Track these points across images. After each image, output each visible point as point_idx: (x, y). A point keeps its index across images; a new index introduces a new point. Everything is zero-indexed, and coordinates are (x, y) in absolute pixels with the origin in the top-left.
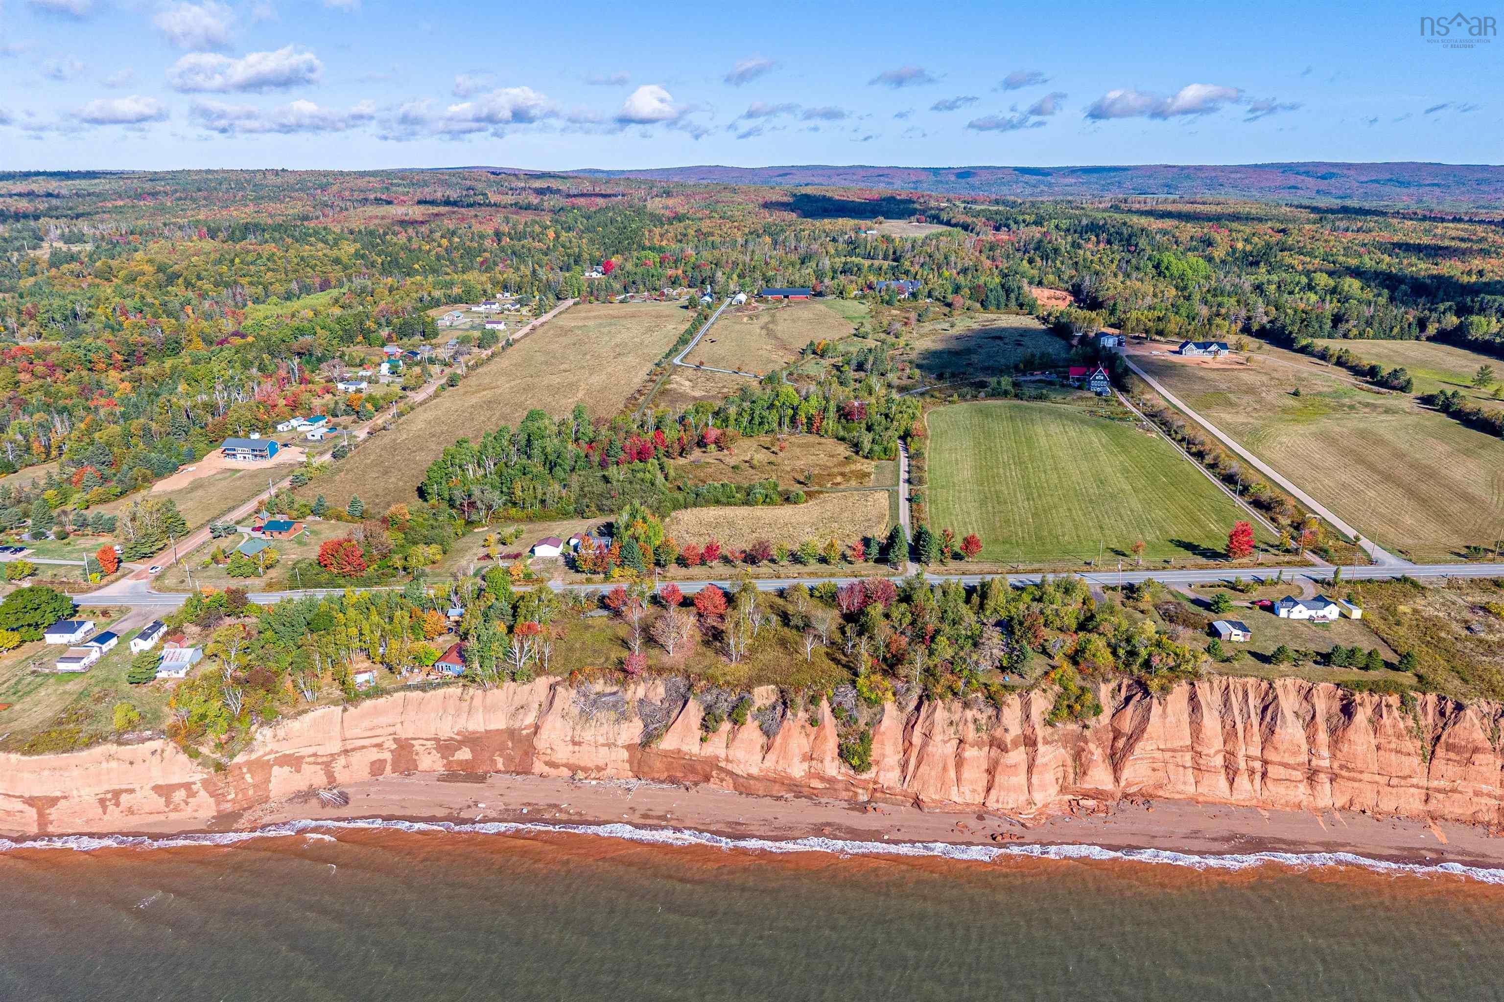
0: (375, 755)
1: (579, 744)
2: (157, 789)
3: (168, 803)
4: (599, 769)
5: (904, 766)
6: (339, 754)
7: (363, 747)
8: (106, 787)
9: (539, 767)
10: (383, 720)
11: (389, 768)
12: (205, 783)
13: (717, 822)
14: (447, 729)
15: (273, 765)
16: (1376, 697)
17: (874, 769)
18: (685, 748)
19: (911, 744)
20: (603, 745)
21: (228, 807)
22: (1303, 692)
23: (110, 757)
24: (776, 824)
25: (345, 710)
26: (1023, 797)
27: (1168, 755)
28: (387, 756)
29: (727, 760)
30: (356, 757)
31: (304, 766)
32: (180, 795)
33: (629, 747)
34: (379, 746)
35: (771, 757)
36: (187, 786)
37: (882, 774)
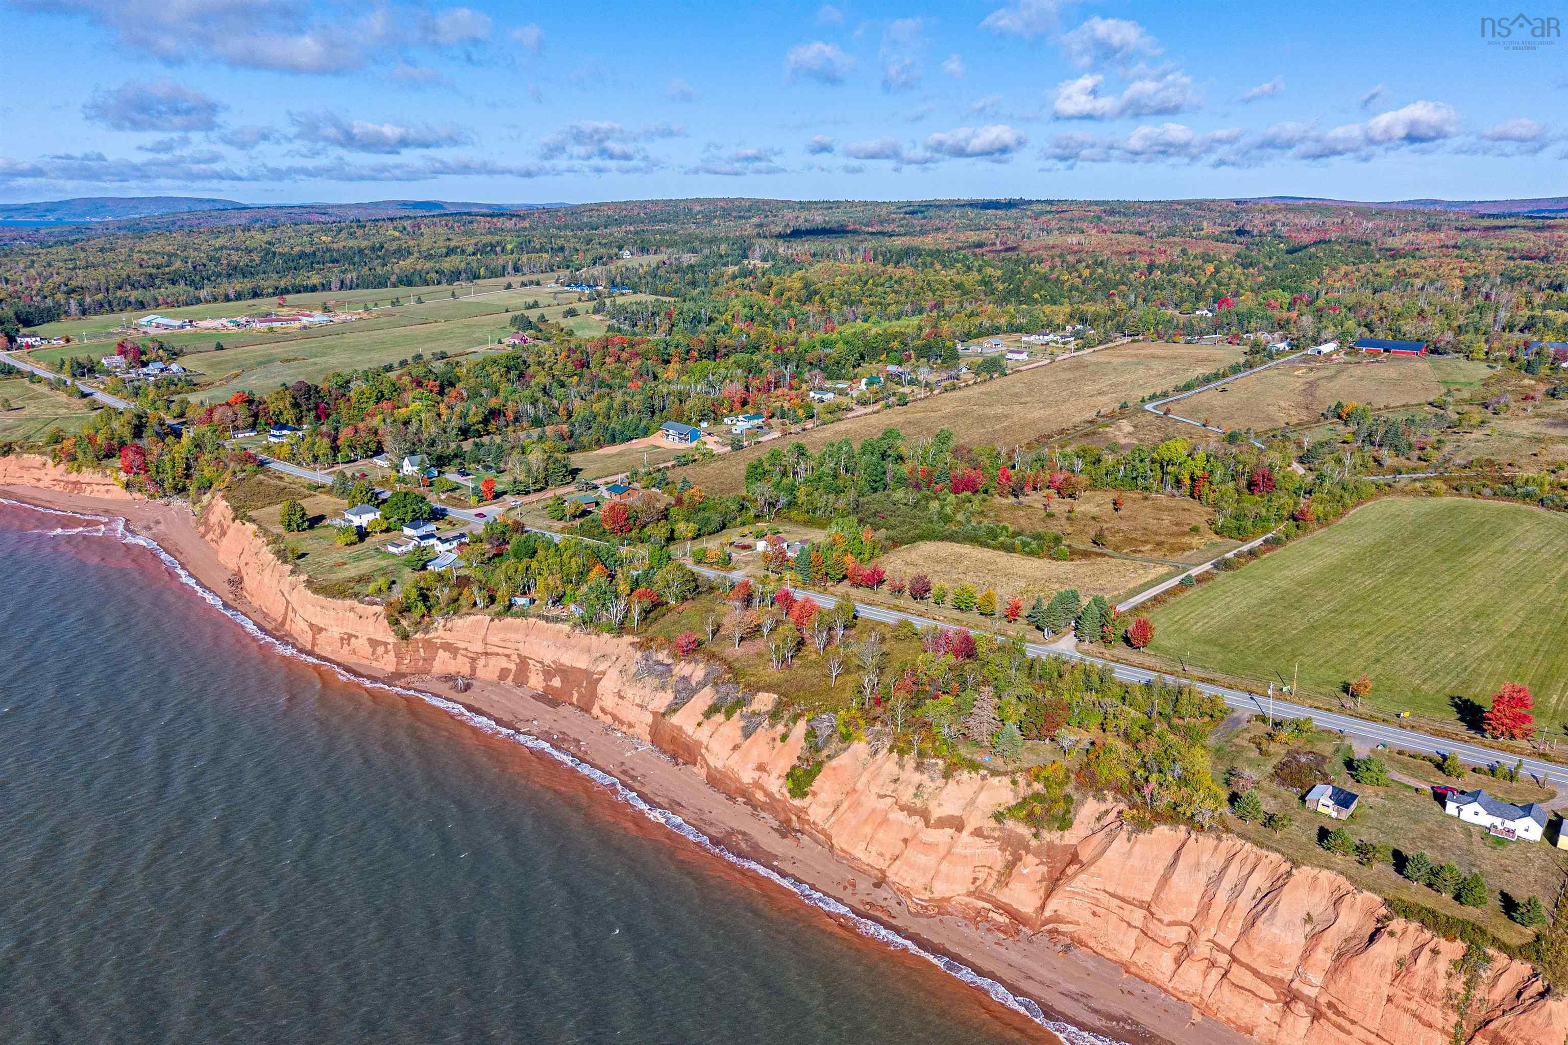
0: (504, 663)
1: (622, 697)
2: (370, 640)
3: (373, 653)
4: (631, 726)
5: (836, 807)
6: (482, 654)
7: (498, 654)
8: (345, 630)
9: (596, 711)
10: (512, 636)
11: (511, 677)
12: (395, 644)
14: (549, 655)
15: (438, 648)
16: (1428, 934)
17: (809, 799)
18: (685, 728)
20: (638, 705)
21: (403, 669)
23: (352, 609)
25: (492, 620)
26: (921, 881)
27: (1115, 902)
28: (513, 667)
29: (707, 748)
30: (493, 660)
31: (459, 656)
32: (380, 650)
33: (655, 714)
34: (508, 656)
35: (736, 756)
36: (386, 644)
37: (814, 805)
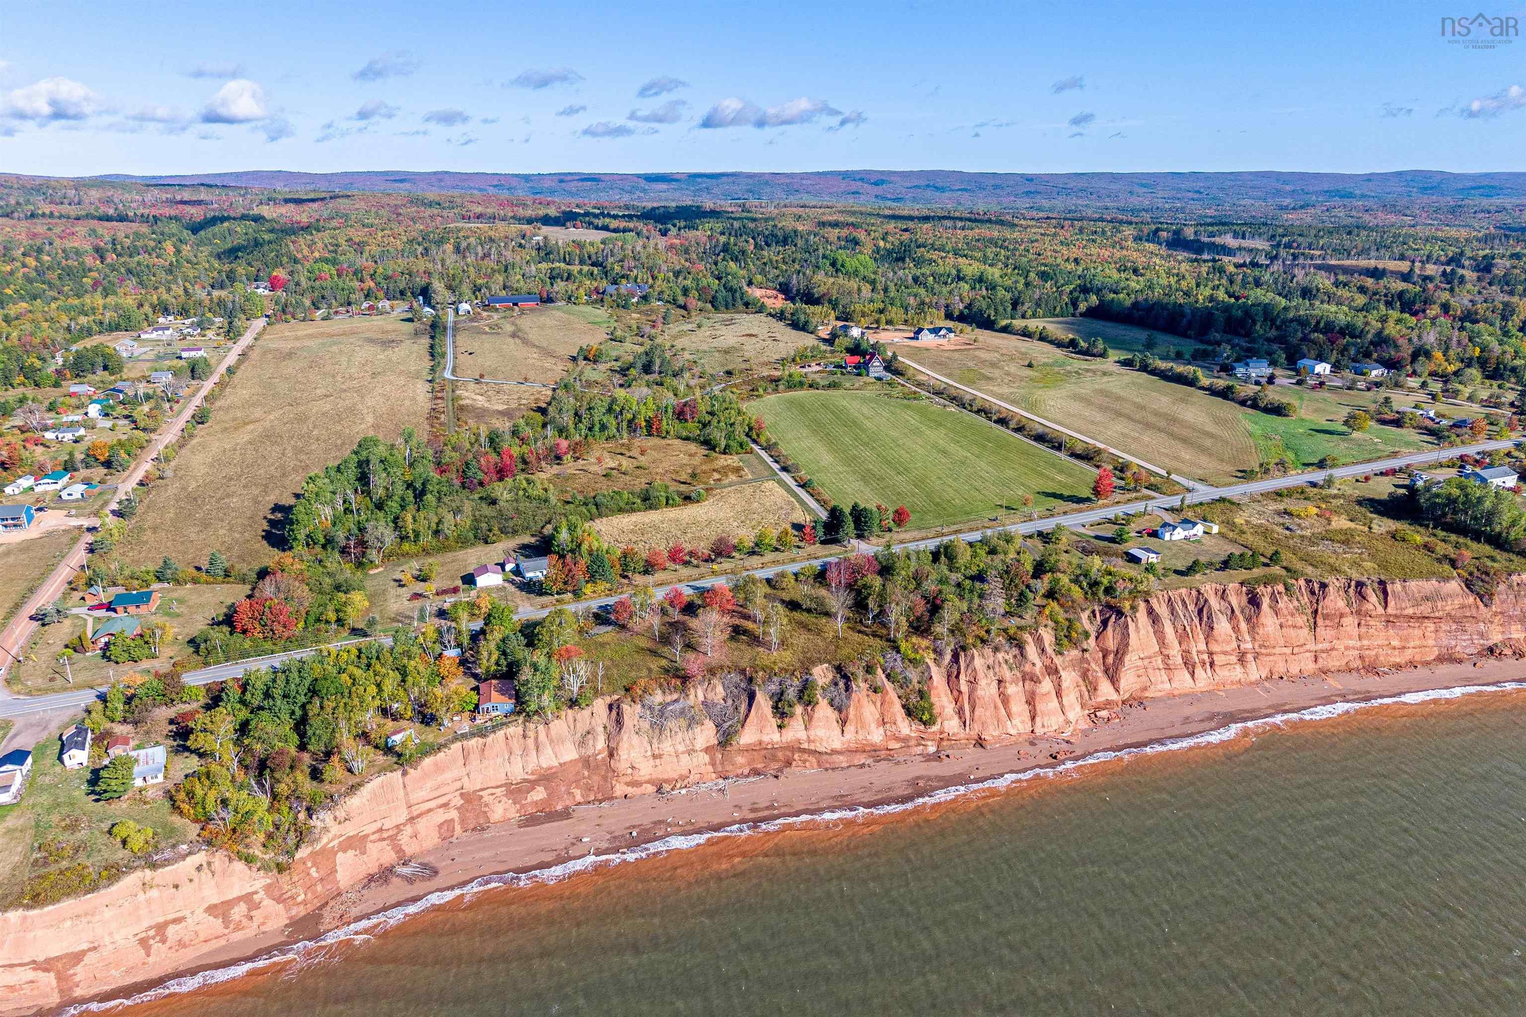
0: (441, 816)
1: (660, 756)
2: (211, 910)
3: (226, 923)
4: (683, 778)
5: (960, 712)
6: (404, 825)
7: (429, 811)
8: (146, 924)
9: (620, 789)
10: (448, 776)
11: (458, 828)
12: (268, 888)
13: (823, 799)
14: (518, 771)
15: (336, 854)
17: (939, 721)
18: (766, 739)
19: (960, 692)
20: (683, 753)
21: (300, 911)
22: (1220, 593)
23: (145, 886)
24: (875, 789)
25: (405, 774)
26: (1061, 719)
27: (1146, 662)
28: (454, 814)
29: (809, 741)
30: (422, 825)
31: (369, 845)
32: (238, 912)
33: (707, 750)
34: (445, 805)
35: (850, 728)
36: (248, 898)
37: (946, 723)
